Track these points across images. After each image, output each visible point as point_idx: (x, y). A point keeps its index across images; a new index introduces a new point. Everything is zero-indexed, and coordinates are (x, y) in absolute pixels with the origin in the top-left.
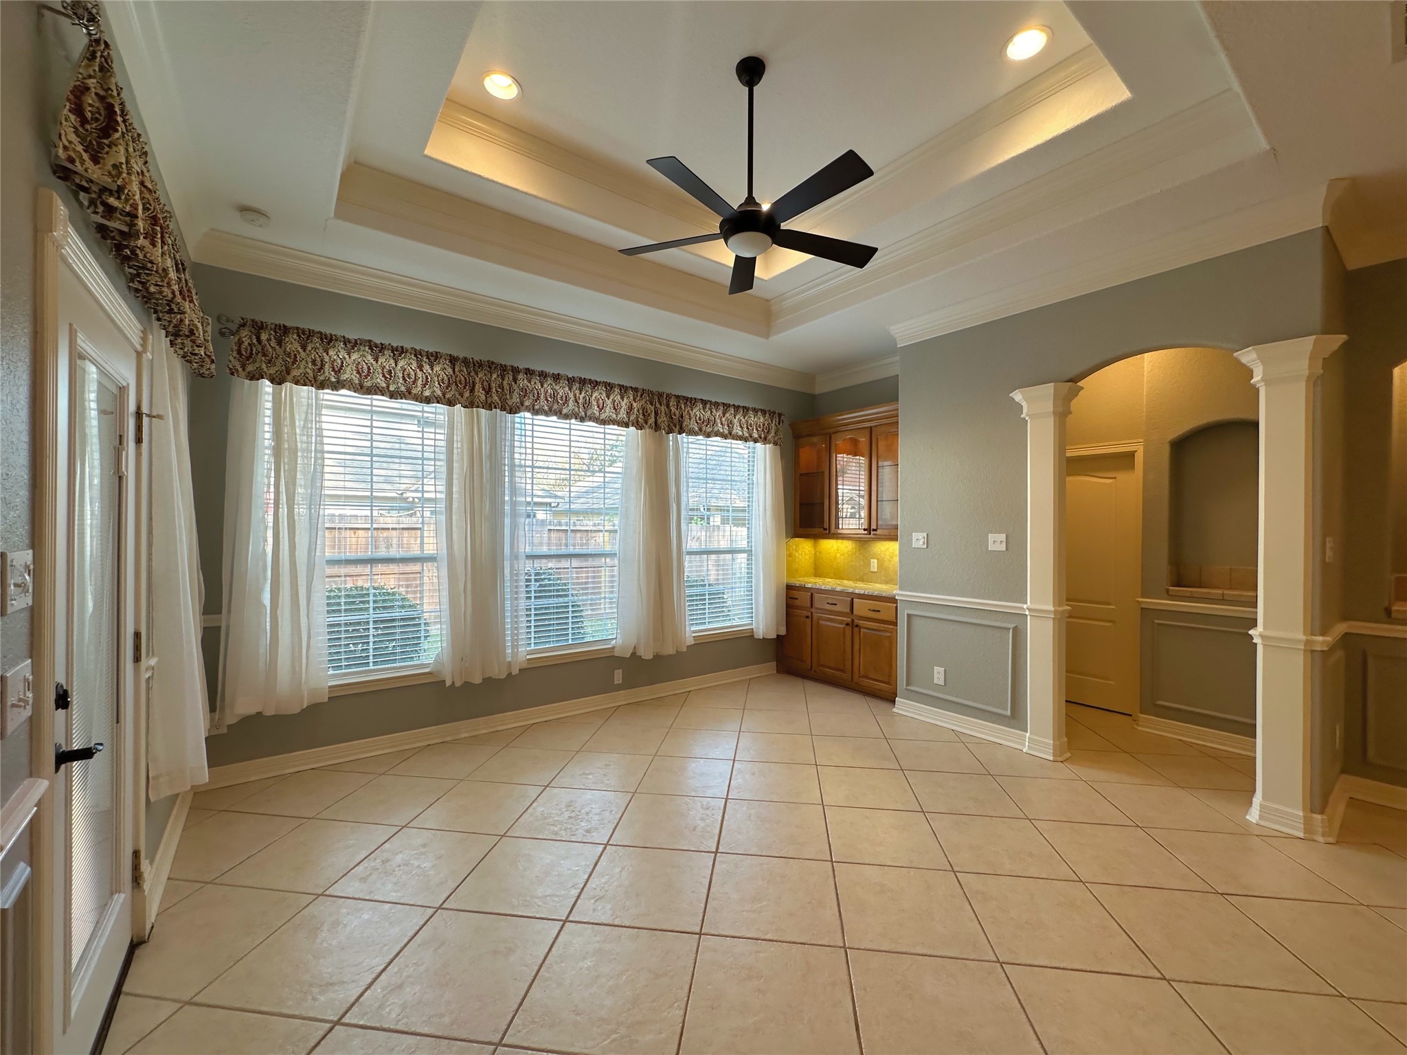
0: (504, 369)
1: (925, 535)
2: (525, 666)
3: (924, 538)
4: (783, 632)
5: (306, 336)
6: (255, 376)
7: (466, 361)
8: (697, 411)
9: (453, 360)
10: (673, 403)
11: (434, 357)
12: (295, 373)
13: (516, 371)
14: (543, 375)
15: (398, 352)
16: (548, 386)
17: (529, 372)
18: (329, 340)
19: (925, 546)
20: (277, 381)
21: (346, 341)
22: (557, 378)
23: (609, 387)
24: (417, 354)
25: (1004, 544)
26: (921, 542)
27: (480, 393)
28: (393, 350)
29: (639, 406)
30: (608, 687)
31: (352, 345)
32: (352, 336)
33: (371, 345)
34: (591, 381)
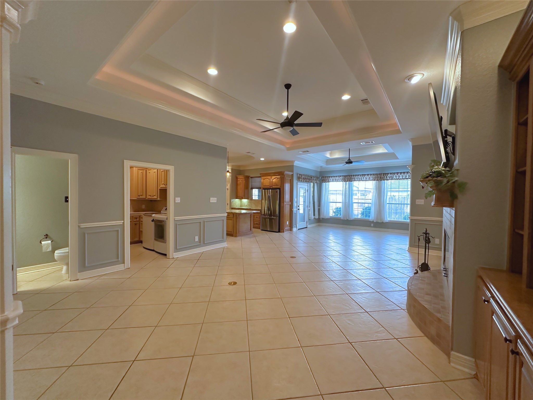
0: (350, 176)
2: (354, 219)
5: (327, 177)
6: (323, 182)
7: (344, 176)
8: (389, 175)
9: (343, 176)
10: (382, 175)
11: (340, 176)
12: (326, 181)
13: (352, 175)
14: (356, 175)
15: (337, 176)
16: (357, 177)
17: (354, 175)
18: (329, 177)
20: (325, 182)
21: (331, 176)
22: (358, 175)
23: (368, 175)
24: (338, 176)
27: (346, 180)
28: (336, 176)
29: (375, 177)
30: (370, 226)
31: (332, 177)
32: (332, 176)
33: (333, 176)
34: (364, 174)
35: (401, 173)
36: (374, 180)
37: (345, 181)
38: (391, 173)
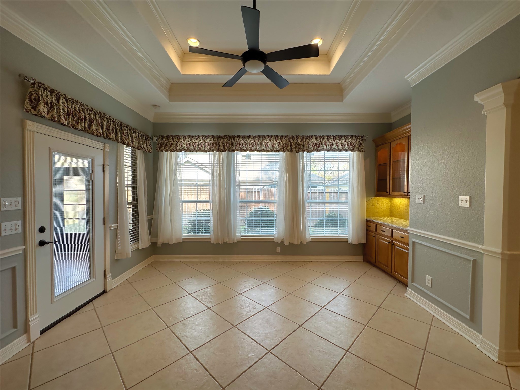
0: (230, 137)
1: (423, 196)
3: (422, 198)
4: (364, 242)
5: (174, 137)
6: (162, 151)
7: (217, 137)
8: (313, 141)
9: (213, 137)
10: (300, 139)
11: (207, 137)
12: (171, 148)
13: (234, 137)
14: (244, 137)
15: (197, 137)
16: (246, 141)
17: (239, 137)
18: (179, 137)
19: (422, 203)
20: (167, 151)
21: (183, 136)
22: (249, 137)
23: (270, 137)
24: (203, 137)
25: (468, 203)
26: (420, 200)
27: (222, 147)
28: (196, 137)
29: (284, 142)
30: (274, 253)
31: (185, 137)
32: (185, 135)
33: (190, 136)
34: (262, 136)
35: (335, 137)
36: (283, 151)
37: (218, 150)
38: (316, 137)
